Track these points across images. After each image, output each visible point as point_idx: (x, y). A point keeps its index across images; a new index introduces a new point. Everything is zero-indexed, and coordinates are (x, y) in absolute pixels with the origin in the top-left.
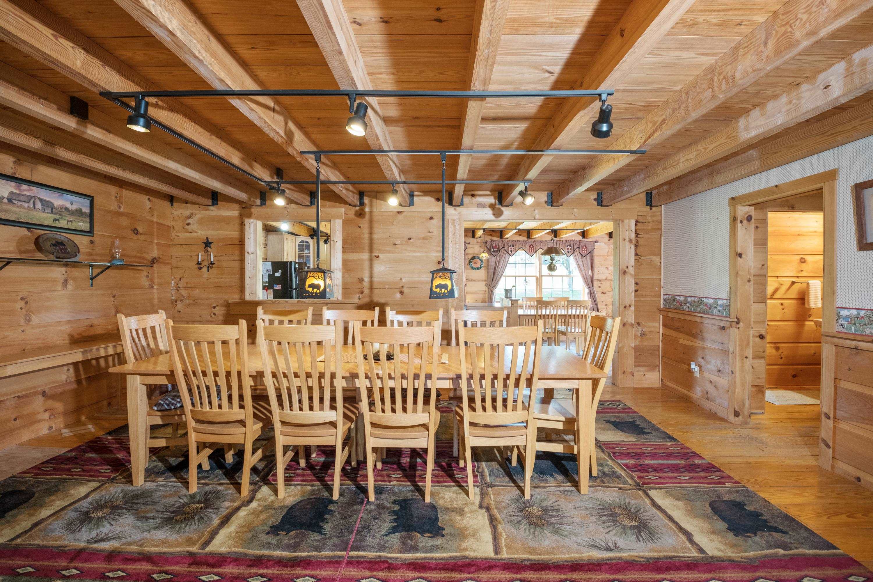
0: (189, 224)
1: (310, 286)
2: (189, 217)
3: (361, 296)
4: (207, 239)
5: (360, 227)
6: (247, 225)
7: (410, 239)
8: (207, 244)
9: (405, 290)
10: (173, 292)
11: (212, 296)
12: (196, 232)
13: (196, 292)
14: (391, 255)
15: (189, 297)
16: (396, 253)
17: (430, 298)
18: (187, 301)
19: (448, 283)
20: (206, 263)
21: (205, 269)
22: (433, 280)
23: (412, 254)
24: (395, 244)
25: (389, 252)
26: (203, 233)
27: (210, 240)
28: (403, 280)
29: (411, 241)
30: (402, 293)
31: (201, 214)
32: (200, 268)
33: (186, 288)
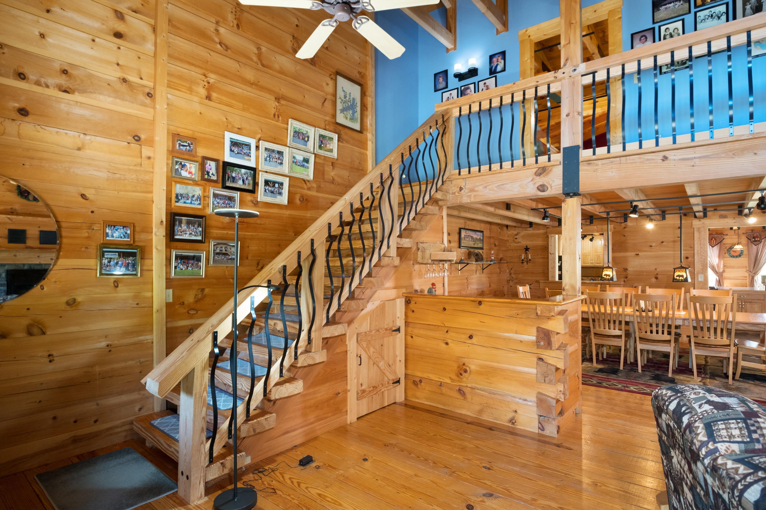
0: (516, 239)
1: (605, 275)
2: (516, 235)
3: (625, 280)
4: (527, 246)
5: (624, 236)
6: (550, 238)
7: (662, 242)
8: (527, 249)
9: (659, 277)
10: (508, 276)
11: (529, 278)
12: (520, 243)
13: (520, 276)
14: (648, 253)
15: (516, 279)
16: (651, 252)
17: (673, 281)
18: (516, 281)
19: (684, 274)
20: (525, 260)
21: (525, 263)
22: (674, 272)
23: (664, 253)
24: (651, 246)
25: (645, 251)
26: (525, 243)
27: (528, 247)
28: (658, 270)
29: (664, 244)
30: (656, 278)
31: (523, 233)
32: (523, 263)
33: (515, 274)
